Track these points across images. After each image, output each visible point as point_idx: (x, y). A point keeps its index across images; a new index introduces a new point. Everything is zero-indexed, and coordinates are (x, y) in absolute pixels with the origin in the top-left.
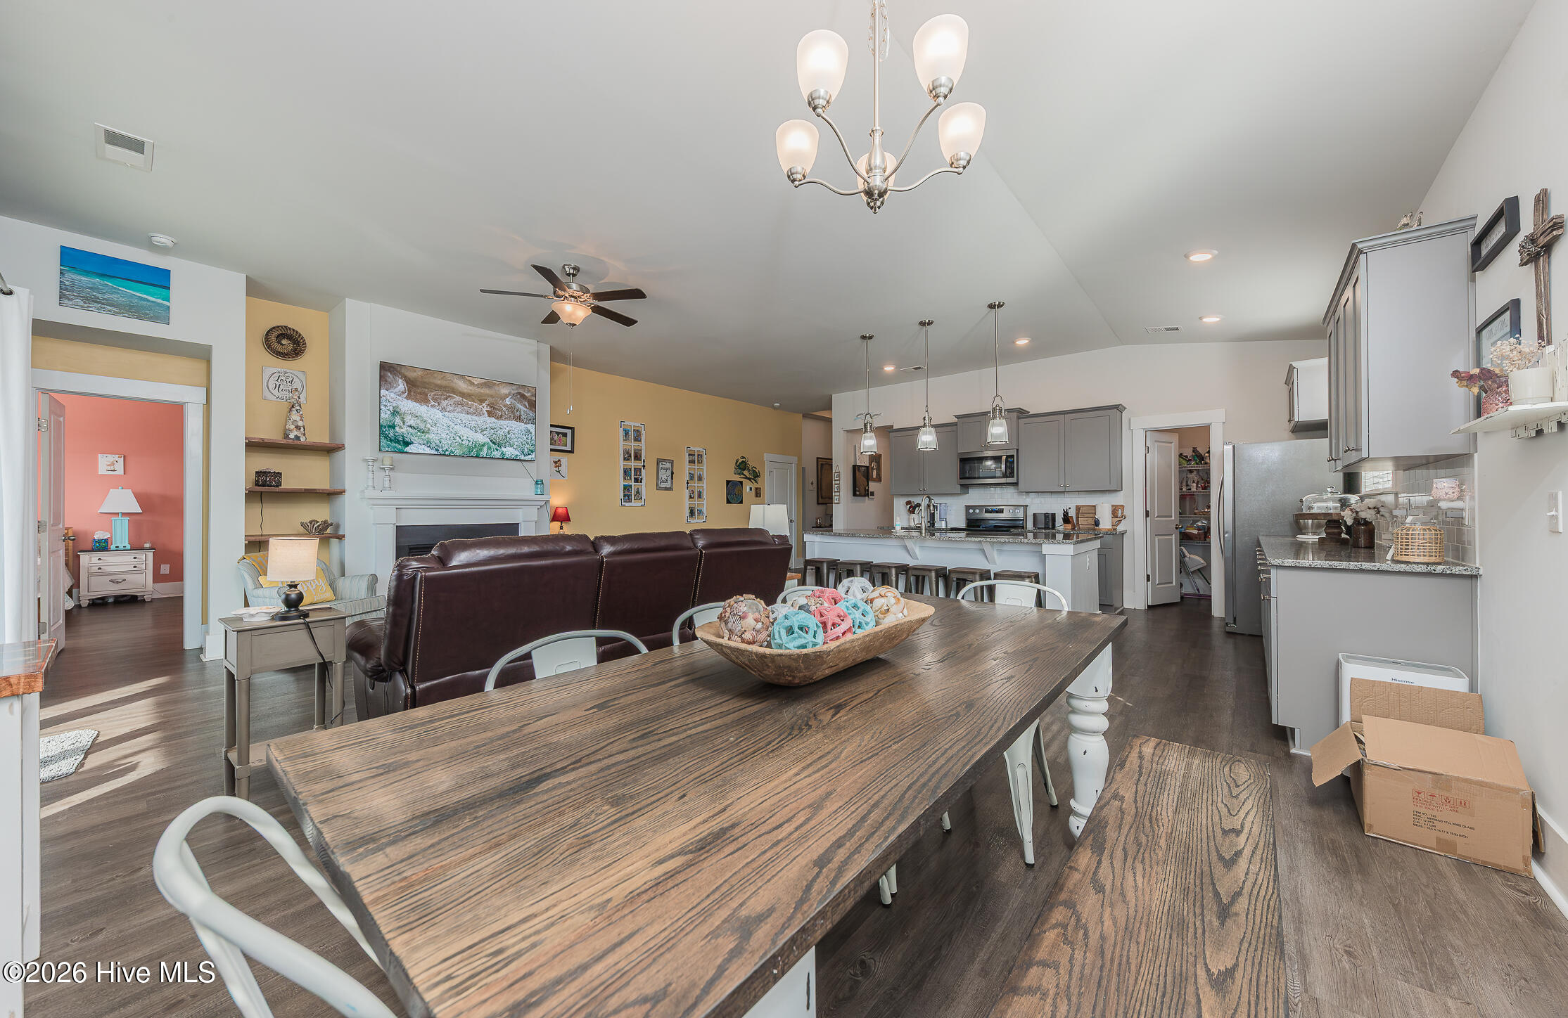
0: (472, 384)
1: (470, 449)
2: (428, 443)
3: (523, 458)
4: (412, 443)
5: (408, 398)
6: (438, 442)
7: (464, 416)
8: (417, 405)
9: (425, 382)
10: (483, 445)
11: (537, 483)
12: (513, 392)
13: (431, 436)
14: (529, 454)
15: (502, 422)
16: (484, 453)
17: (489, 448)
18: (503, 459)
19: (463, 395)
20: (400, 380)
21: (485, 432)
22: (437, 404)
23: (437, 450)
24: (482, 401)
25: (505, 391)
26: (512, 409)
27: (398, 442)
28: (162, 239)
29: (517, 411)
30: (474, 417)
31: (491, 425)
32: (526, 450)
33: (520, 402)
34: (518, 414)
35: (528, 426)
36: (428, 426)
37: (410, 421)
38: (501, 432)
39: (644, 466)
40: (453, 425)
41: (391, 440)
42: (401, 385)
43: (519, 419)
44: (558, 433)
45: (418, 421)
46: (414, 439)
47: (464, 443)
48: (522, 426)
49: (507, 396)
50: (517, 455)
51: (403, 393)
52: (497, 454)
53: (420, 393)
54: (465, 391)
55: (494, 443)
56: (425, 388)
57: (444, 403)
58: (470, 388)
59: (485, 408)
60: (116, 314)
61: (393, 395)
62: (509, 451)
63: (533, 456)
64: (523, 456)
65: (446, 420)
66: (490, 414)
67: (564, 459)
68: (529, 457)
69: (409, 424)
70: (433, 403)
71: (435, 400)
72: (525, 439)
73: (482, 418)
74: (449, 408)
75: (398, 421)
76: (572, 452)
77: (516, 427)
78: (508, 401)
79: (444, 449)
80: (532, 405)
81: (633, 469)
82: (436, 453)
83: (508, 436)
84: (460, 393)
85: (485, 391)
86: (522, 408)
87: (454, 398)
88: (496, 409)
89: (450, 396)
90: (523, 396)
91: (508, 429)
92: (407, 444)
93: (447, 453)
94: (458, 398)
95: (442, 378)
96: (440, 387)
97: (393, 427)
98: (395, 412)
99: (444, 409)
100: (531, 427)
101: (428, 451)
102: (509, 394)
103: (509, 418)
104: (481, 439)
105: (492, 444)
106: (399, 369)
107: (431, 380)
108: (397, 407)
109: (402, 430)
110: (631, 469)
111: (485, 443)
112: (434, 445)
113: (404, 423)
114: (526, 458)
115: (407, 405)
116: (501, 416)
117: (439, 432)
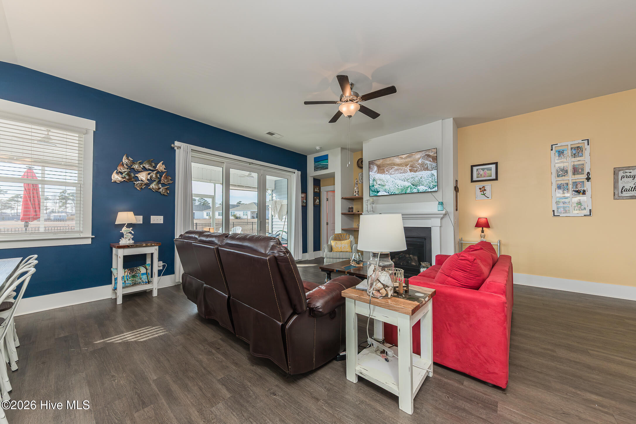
0: (402, 158)
1: (402, 190)
2: (385, 191)
3: (430, 190)
4: (380, 191)
5: (378, 173)
6: (389, 189)
7: (399, 175)
8: (381, 175)
9: (383, 164)
10: (408, 187)
11: (439, 203)
12: (423, 155)
13: (386, 187)
14: (433, 188)
15: (417, 173)
16: (408, 191)
17: (411, 188)
18: (418, 192)
19: (398, 165)
20: (375, 166)
21: (408, 181)
22: (388, 172)
23: (389, 193)
24: (406, 165)
25: (418, 156)
26: (422, 165)
27: (375, 192)
28: (318, 148)
29: (425, 165)
30: (404, 174)
31: (411, 176)
32: (431, 186)
33: (427, 160)
34: (426, 166)
35: (432, 172)
36: (385, 183)
37: (379, 182)
38: (417, 179)
39: (588, 179)
40: (394, 180)
41: (373, 191)
42: (375, 168)
43: (427, 169)
44: (483, 169)
45: (382, 182)
46: (380, 190)
47: (399, 187)
48: (429, 172)
49: (419, 159)
50: (426, 190)
51: (376, 171)
52: (415, 191)
53: (382, 170)
54: (399, 163)
55: (414, 185)
56: (383, 167)
57: (391, 171)
58: (401, 161)
59: (408, 168)
60: (320, 170)
61: (373, 173)
62: (422, 188)
63: (436, 188)
64: (430, 189)
65: (392, 179)
66: (411, 171)
67: (488, 185)
68: (434, 190)
69: (378, 184)
70: (386, 172)
71: (387, 171)
72: (431, 179)
73: (407, 174)
74: (393, 173)
75: (375, 183)
76: (496, 179)
77: (425, 174)
78: (420, 161)
79: (391, 192)
80: (435, 159)
81: (570, 183)
82: (388, 194)
83: (421, 180)
84: (397, 164)
85: (409, 159)
86: (429, 163)
87: (395, 167)
88: (414, 167)
89: (393, 167)
90: (429, 156)
91: (420, 176)
92: (378, 192)
93: (392, 194)
94: (396, 167)
95: (390, 160)
96: (389, 164)
97: (373, 186)
98: (374, 180)
99: (391, 174)
100: (435, 172)
101: (386, 194)
102: (421, 157)
103: (421, 170)
104: (407, 184)
105: (412, 185)
106: (374, 162)
107: (385, 163)
108: (375, 178)
109: (376, 187)
110: (567, 184)
111: (409, 186)
112: (387, 191)
113: (377, 184)
114: (432, 190)
115: (378, 176)
116: (417, 170)
117: (389, 185)
